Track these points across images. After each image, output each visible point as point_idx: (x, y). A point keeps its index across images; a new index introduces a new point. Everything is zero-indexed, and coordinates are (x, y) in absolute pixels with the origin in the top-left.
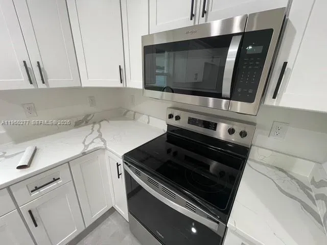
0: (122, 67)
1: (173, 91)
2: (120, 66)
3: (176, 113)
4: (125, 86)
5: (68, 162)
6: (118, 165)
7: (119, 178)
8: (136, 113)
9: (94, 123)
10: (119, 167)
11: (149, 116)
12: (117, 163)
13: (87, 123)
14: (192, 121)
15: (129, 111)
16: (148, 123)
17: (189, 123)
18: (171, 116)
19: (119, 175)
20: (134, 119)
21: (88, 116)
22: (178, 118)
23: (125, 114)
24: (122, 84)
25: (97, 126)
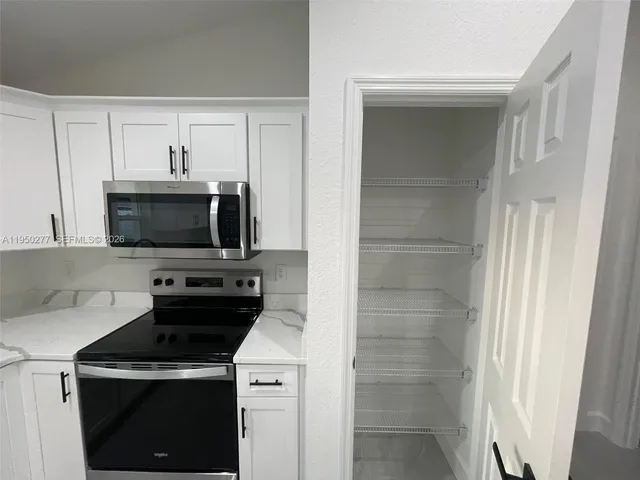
0: (58, 216)
1: (154, 245)
2: (53, 216)
3: (165, 276)
4: (63, 245)
6: (63, 376)
7: (65, 401)
8: (80, 293)
10: (66, 379)
11: (112, 292)
12: (62, 373)
14: (190, 282)
15: (59, 292)
16: (112, 304)
17: (187, 285)
18: (157, 282)
19: (65, 395)
20: (75, 303)
22: (170, 282)
23: (49, 299)
24: (56, 242)
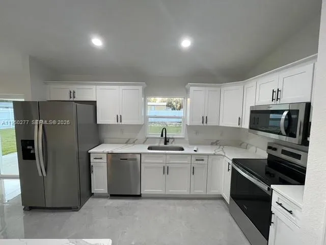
0: (241, 118)
2: (239, 117)
3: (274, 146)
4: (241, 127)
5: (208, 155)
8: (248, 145)
9: (220, 145)
11: (256, 147)
12: (229, 163)
13: (217, 145)
15: (243, 143)
16: (256, 152)
17: (281, 153)
19: (229, 169)
20: (247, 148)
21: (218, 141)
22: (275, 149)
23: (241, 145)
24: (239, 126)
25: (222, 147)
